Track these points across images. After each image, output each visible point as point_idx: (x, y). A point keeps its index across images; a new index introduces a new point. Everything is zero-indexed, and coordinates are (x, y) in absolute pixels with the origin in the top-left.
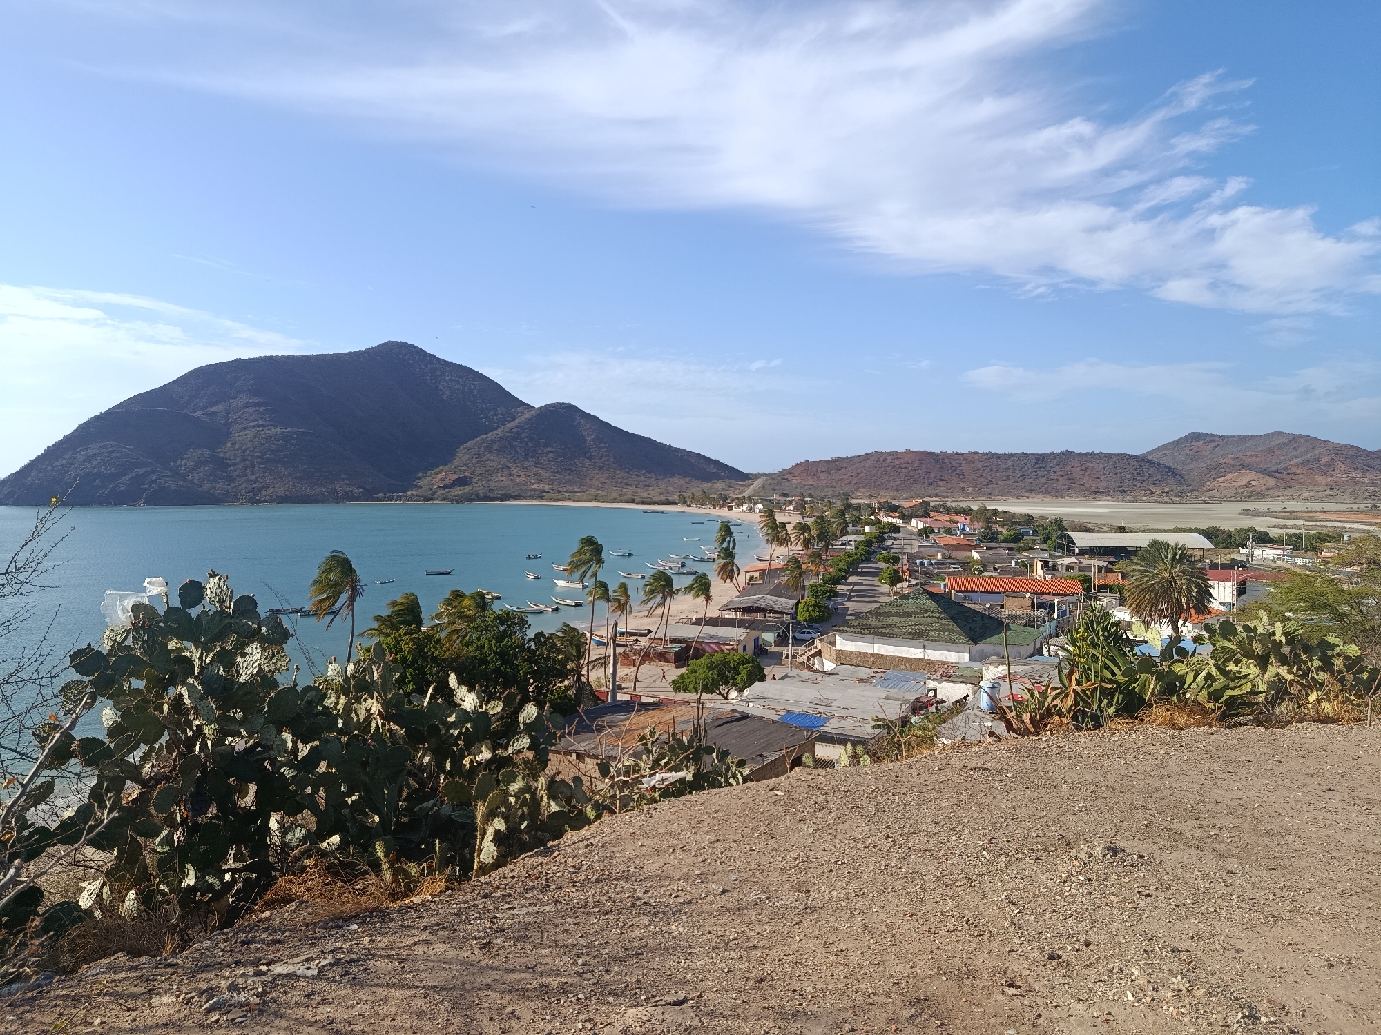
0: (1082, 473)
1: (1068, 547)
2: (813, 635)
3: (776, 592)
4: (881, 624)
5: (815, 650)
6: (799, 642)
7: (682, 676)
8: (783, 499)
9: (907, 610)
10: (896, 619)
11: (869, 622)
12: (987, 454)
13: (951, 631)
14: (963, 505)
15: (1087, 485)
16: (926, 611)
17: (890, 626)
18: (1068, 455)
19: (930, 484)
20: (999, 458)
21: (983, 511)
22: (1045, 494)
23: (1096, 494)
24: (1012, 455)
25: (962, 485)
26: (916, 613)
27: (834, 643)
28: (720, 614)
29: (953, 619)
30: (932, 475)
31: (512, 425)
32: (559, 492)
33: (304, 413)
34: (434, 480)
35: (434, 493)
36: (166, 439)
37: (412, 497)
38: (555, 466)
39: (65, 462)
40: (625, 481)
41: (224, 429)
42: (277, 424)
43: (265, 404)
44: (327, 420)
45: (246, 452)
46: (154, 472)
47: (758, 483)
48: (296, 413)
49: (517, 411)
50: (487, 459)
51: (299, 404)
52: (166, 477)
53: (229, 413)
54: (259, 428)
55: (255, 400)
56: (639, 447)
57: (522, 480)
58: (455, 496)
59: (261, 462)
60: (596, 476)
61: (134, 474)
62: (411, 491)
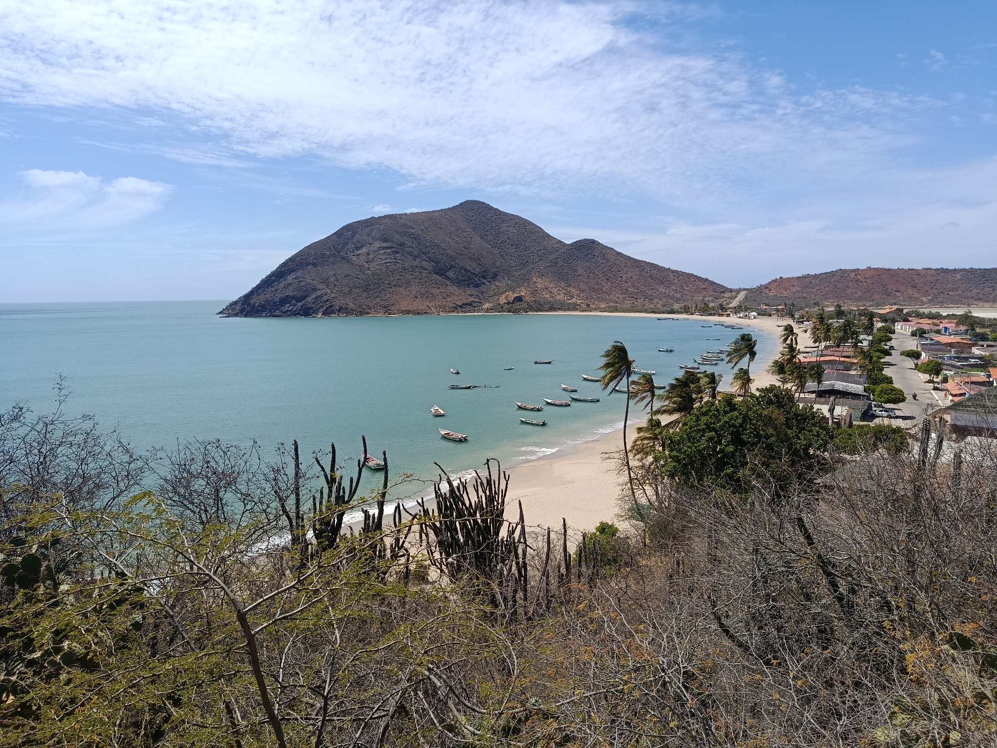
12: (939, 269)
20: (949, 273)
21: (967, 317)
24: (961, 270)
31: (551, 257)
32: (588, 305)
33: (415, 253)
34: (501, 298)
35: (502, 307)
36: (331, 273)
37: (488, 310)
38: (583, 286)
39: (273, 289)
40: (635, 296)
41: (366, 265)
42: (399, 261)
43: (391, 248)
44: (429, 258)
45: (381, 281)
46: (326, 294)
47: (741, 296)
48: (410, 254)
49: (555, 247)
50: (535, 283)
51: (412, 247)
52: (334, 297)
53: (368, 255)
54: (389, 264)
55: (385, 245)
56: (645, 270)
57: (561, 297)
58: (516, 309)
59: (391, 288)
60: (614, 293)
61: (314, 296)
62: (487, 306)
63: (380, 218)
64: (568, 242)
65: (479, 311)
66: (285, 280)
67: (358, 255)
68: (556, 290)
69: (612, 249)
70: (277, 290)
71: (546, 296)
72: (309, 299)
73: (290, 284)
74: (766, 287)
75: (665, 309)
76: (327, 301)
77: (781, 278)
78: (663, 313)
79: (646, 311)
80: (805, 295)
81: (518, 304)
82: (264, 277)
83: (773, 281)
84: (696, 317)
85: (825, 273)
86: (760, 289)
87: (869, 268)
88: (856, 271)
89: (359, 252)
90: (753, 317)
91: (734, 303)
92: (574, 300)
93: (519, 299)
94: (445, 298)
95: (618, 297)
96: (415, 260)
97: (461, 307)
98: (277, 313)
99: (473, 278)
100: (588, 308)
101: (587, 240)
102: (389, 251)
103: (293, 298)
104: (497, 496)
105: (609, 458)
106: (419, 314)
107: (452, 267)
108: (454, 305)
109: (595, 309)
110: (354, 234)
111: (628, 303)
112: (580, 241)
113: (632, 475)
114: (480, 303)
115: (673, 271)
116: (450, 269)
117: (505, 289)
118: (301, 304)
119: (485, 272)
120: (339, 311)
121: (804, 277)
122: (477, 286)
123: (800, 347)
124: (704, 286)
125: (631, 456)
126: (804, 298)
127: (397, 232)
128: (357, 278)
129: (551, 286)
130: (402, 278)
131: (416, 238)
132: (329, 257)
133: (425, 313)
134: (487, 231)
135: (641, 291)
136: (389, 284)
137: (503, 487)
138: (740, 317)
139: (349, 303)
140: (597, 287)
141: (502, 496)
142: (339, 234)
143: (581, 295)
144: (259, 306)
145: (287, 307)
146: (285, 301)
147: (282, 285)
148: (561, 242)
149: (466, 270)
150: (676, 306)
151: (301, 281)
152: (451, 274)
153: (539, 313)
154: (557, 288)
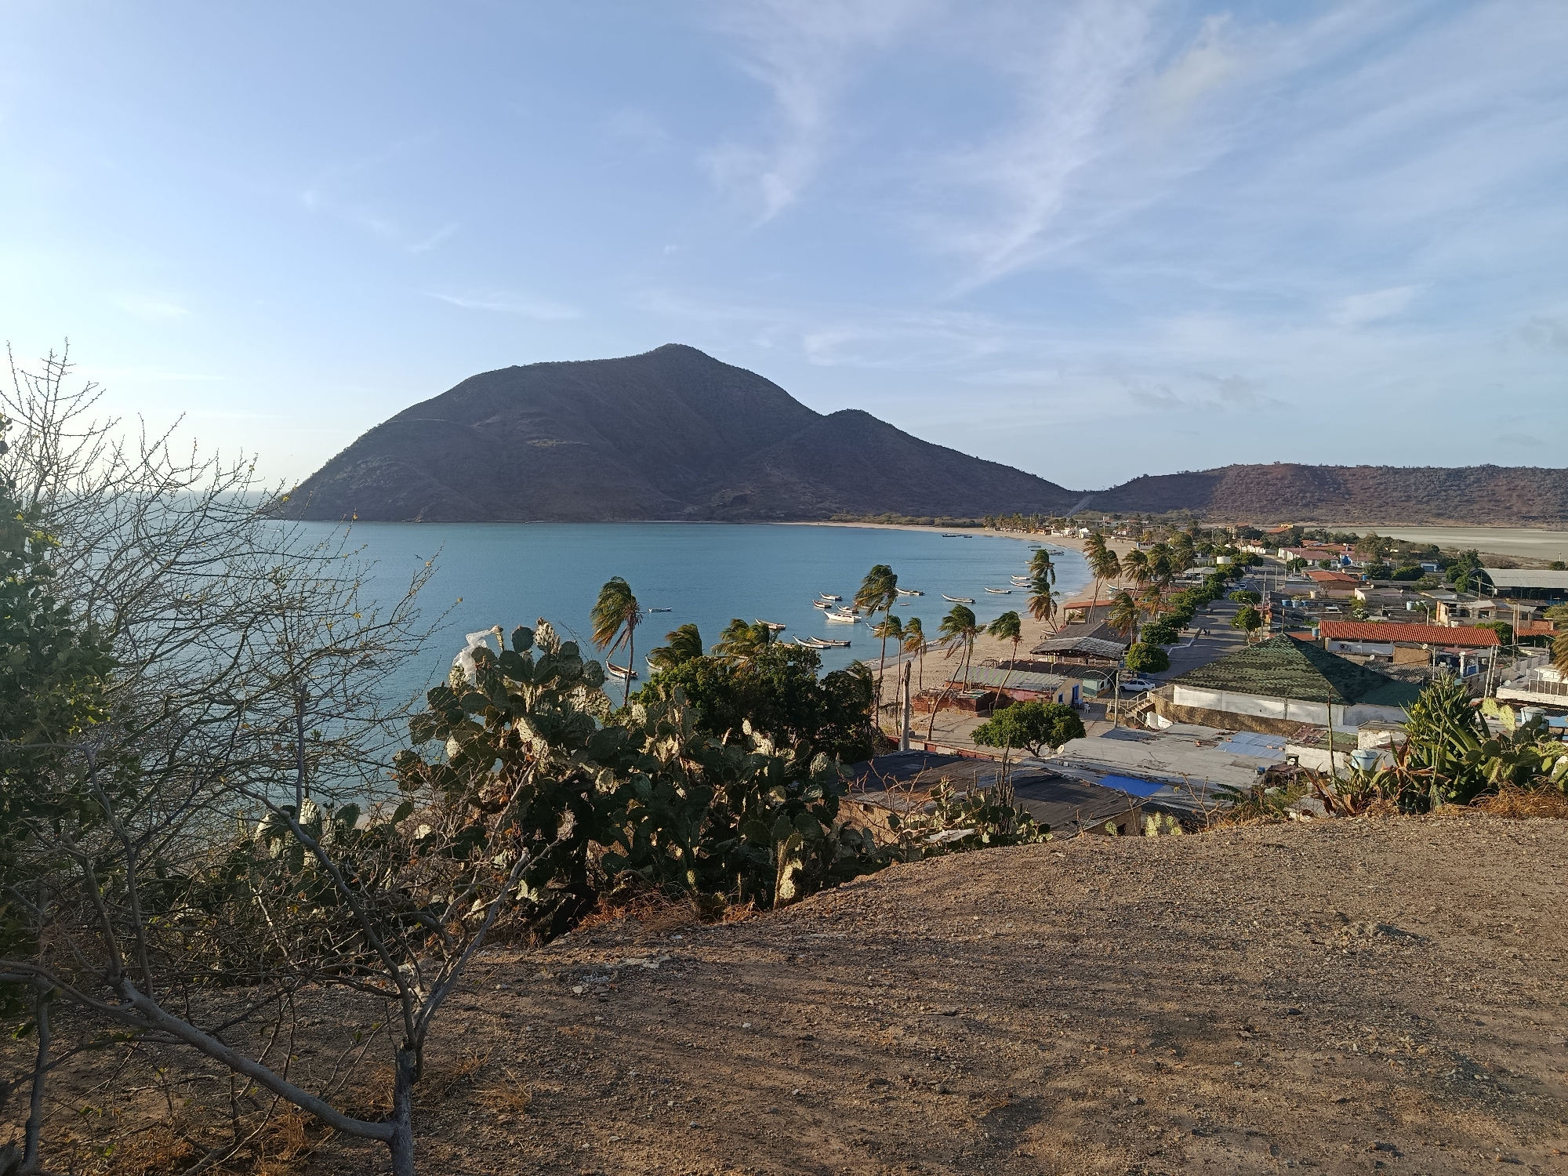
0: (1507, 493)
1: (1484, 588)
2: (1146, 686)
3: (1103, 633)
4: (1231, 676)
5: (1148, 705)
6: (1127, 694)
7: (985, 727)
8: (1114, 524)
9: (1265, 661)
10: (1251, 671)
11: (1217, 673)
12: (1381, 468)
13: (1321, 687)
14: (1347, 532)
15: (1515, 509)
16: (1290, 663)
17: (1242, 678)
18: (1491, 471)
19: (1306, 505)
20: (1396, 473)
21: (1373, 540)
22: (1457, 519)
23: (1527, 519)
24: (1414, 469)
25: (1348, 507)
26: (1278, 665)
27: (1170, 697)
28: (1031, 657)
29: (1325, 673)
30: (1308, 495)
31: (797, 435)
32: (848, 512)
34: (713, 498)
35: (713, 513)
36: (443, 453)
38: (843, 482)
39: (347, 477)
41: (501, 442)
42: (553, 436)
43: (541, 415)
44: (604, 432)
46: (432, 487)
47: (1084, 504)
48: (572, 425)
49: (803, 420)
50: (768, 475)
51: (575, 415)
52: (444, 492)
53: (505, 425)
55: (531, 410)
56: (940, 460)
57: (807, 498)
58: (732, 516)
61: (412, 489)
62: (689, 509)
63: (526, 368)
64: (825, 413)
65: (677, 517)
66: (367, 462)
67: (489, 425)
68: (800, 487)
69: (890, 426)
70: (352, 477)
71: (784, 496)
72: (404, 494)
73: (374, 469)
74: (1123, 489)
75: (962, 520)
76: (431, 497)
77: (1146, 476)
78: (956, 526)
79: (932, 523)
81: (739, 507)
82: (333, 456)
84: (1002, 533)
85: (1213, 470)
86: (1114, 494)
87: (1277, 465)
88: (1259, 468)
89: (488, 421)
90: (1082, 536)
92: (827, 504)
93: (742, 500)
94: (624, 496)
97: (649, 510)
98: (351, 514)
99: (672, 466)
100: (847, 516)
101: (853, 411)
102: (537, 420)
103: (377, 490)
106: (579, 520)
107: (638, 447)
108: (638, 508)
109: (858, 519)
110: (483, 391)
112: (843, 412)
114: (680, 504)
115: (982, 463)
116: (635, 450)
117: (721, 484)
118: (392, 501)
119: (692, 455)
124: (1028, 487)
127: (552, 391)
128: (484, 461)
129: (793, 480)
130: (557, 462)
131: (583, 401)
132: (440, 429)
133: (591, 519)
134: (698, 392)
135: (932, 492)
136: (535, 472)
138: (1063, 536)
139: (468, 501)
142: (459, 390)
143: (839, 495)
148: (813, 412)
154: (803, 485)
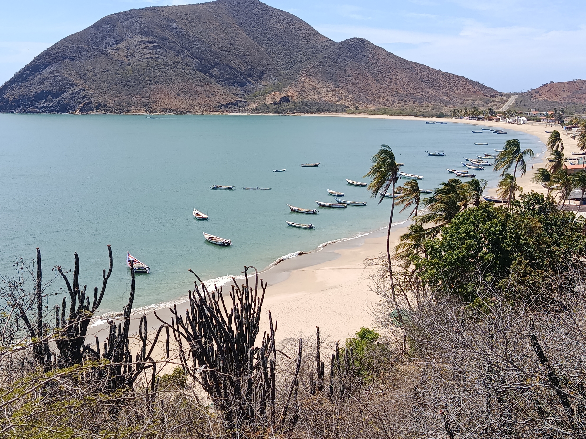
31: (320, 56)
32: (357, 107)
33: (178, 48)
34: (267, 98)
35: (268, 108)
36: (90, 67)
37: (253, 111)
38: (352, 87)
39: (28, 83)
40: (405, 99)
41: (126, 60)
42: (161, 57)
43: (152, 42)
44: (193, 54)
45: (142, 77)
46: (84, 90)
47: (511, 100)
48: (172, 49)
49: (323, 45)
50: (303, 83)
51: (174, 42)
52: (92, 94)
53: (128, 49)
54: (150, 60)
55: (146, 39)
56: (416, 72)
57: (329, 98)
58: (283, 110)
59: (152, 84)
60: (383, 95)
61: (71, 92)
62: (252, 106)
63: (140, 9)
65: (245, 111)
66: (41, 74)
67: (118, 49)
68: (324, 91)
69: (382, 49)
70: (32, 84)
71: (314, 97)
72: (65, 95)
73: (45, 79)
74: (537, 91)
75: (434, 112)
76: (85, 97)
77: (552, 82)
78: (432, 116)
79: (415, 114)
80: (575, 100)
81: (285, 104)
82: (18, 71)
83: (544, 85)
84: (464, 121)
86: (531, 94)
89: (118, 46)
90: (522, 122)
91: (505, 108)
92: (342, 102)
93: (286, 99)
94: (209, 97)
95: (387, 100)
96: (177, 56)
97: (226, 106)
98: (32, 109)
99: (238, 77)
100: (357, 110)
101: (357, 39)
102: (150, 45)
103: (49, 93)
104: (253, 304)
105: (372, 264)
106: (181, 112)
107: (216, 64)
108: (218, 104)
109: (364, 112)
110: (114, 26)
111: (397, 106)
112: (350, 40)
113: (395, 281)
114: (246, 102)
115: (443, 74)
116: (214, 66)
117: (272, 89)
118: (58, 100)
119: (251, 70)
120: (97, 108)
121: (575, 82)
122: (242, 85)
123: (566, 154)
124: (475, 90)
125: (394, 262)
126: (574, 103)
127: (158, 26)
128: (116, 73)
129: (319, 86)
130: (164, 74)
131: (178, 32)
132: (86, 51)
133: (188, 112)
134: (253, 27)
135: (410, 94)
136: (151, 81)
137: (260, 294)
138: (509, 122)
139: (108, 99)
140: (366, 88)
141: (258, 304)
142: (97, 26)
143: (350, 96)
144: (12, 101)
145: (42, 103)
146: (40, 96)
147: (37, 79)
148: (330, 40)
149: (231, 68)
150: (446, 110)
151: (57, 76)
152: (215, 71)
153: (306, 114)
154: (326, 89)
